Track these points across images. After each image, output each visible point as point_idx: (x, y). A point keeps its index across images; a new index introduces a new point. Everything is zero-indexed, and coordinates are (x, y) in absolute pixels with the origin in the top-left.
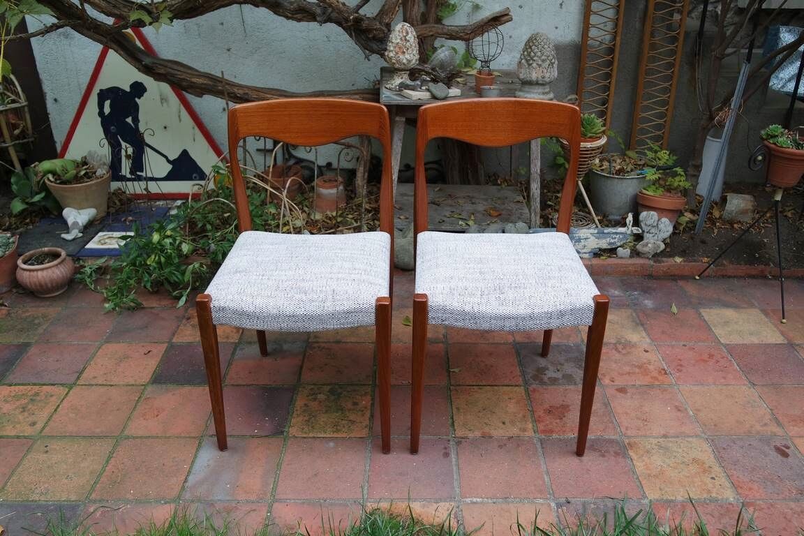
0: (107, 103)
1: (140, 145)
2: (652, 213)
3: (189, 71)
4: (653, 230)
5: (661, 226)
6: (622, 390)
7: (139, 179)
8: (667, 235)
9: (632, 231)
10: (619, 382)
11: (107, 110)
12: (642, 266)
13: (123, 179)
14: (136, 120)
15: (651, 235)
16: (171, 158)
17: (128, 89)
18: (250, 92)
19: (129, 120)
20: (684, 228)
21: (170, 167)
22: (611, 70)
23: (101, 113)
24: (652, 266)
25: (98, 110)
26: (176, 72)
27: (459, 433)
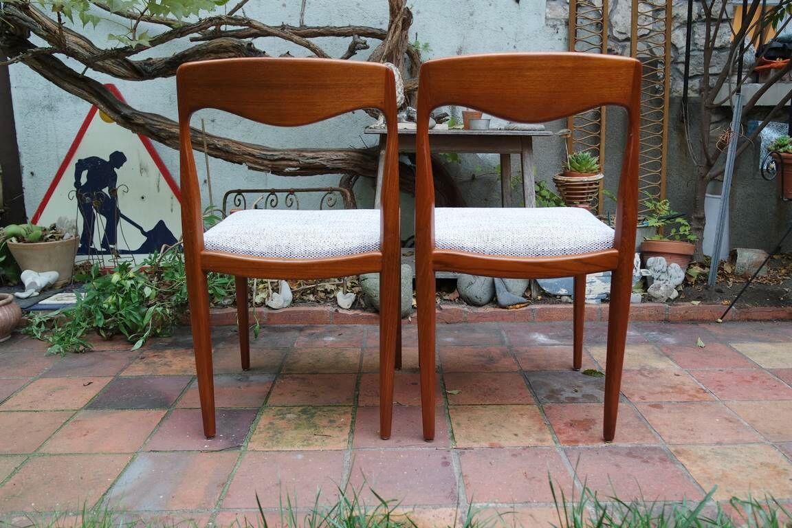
0: (85, 173)
2: (660, 258)
4: (663, 277)
5: (671, 271)
6: (657, 406)
7: (108, 252)
8: (679, 280)
9: (641, 273)
10: (652, 399)
11: (84, 180)
12: (656, 309)
13: (94, 252)
14: (113, 191)
15: (662, 282)
16: (146, 230)
17: (107, 160)
19: (106, 190)
20: (695, 281)
21: (144, 239)
22: (599, 134)
23: (77, 184)
24: (668, 309)
25: (74, 181)
26: (156, 123)
27: (461, 443)
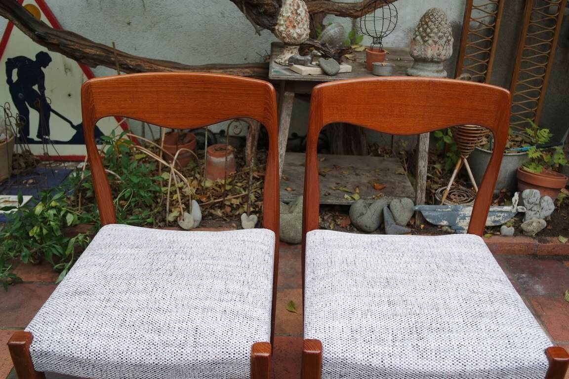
0: (15, 72)
1: (46, 111)
2: (535, 191)
3: (82, 42)
4: (535, 208)
5: (544, 204)
7: (46, 142)
8: (549, 213)
9: (517, 210)
11: (15, 78)
12: (527, 245)
13: (32, 141)
14: (42, 88)
15: (533, 213)
16: (75, 124)
17: (34, 59)
18: (142, 64)
19: (36, 87)
20: (561, 204)
21: (74, 132)
22: (490, 50)
23: (9, 81)
24: (537, 246)
25: (6, 78)
26: (70, 43)
